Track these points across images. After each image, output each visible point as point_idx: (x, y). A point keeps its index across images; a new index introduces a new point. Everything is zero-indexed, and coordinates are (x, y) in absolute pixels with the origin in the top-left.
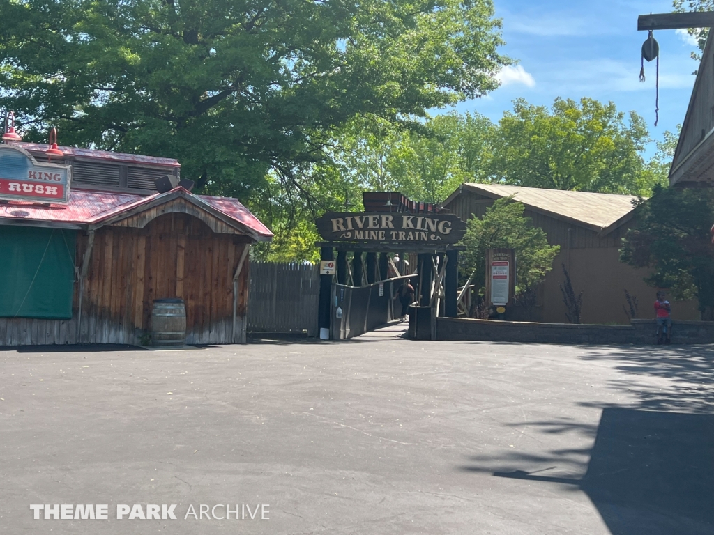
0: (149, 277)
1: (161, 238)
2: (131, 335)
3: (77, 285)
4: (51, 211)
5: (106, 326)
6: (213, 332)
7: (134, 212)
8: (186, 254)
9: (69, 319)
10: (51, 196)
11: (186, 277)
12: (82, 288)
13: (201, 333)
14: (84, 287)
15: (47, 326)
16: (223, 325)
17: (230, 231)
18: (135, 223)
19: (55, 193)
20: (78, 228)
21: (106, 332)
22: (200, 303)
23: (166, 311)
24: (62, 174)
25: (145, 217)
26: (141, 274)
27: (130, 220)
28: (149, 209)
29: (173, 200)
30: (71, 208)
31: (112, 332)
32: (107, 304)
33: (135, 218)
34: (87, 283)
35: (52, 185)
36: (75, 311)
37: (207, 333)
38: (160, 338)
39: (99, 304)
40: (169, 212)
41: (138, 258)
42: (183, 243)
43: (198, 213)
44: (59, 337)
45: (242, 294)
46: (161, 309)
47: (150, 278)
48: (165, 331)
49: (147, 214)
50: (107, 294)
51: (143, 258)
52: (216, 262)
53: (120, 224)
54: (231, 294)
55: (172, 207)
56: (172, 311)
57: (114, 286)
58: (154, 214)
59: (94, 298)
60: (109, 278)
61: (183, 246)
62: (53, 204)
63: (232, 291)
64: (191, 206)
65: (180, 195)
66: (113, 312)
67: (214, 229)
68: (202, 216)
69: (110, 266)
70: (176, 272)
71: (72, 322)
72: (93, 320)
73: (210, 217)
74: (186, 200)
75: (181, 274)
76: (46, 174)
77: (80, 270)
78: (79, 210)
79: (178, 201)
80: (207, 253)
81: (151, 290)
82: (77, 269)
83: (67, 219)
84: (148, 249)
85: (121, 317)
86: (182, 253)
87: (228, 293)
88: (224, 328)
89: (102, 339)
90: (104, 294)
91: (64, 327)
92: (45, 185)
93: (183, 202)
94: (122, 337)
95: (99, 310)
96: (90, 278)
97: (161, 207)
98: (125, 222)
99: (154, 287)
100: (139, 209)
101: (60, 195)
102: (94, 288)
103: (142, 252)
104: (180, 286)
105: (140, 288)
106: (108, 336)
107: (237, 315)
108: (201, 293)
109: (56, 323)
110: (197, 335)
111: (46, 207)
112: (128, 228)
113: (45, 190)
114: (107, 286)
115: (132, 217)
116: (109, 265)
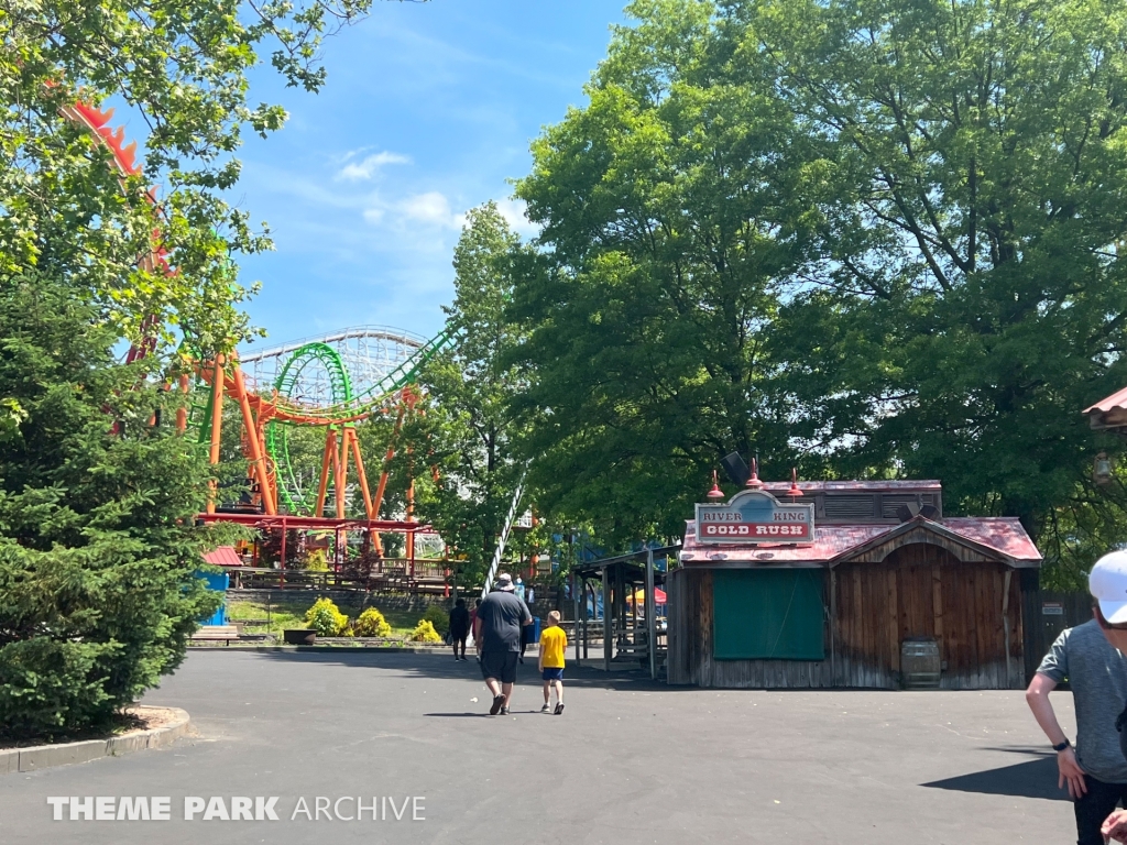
0: (902, 616)
1: (913, 570)
2: (889, 678)
3: (827, 625)
4: (795, 551)
5: (860, 668)
6: (983, 676)
7: (871, 546)
8: (943, 587)
9: (822, 660)
10: (796, 535)
11: (944, 613)
12: (833, 628)
13: (969, 676)
14: (835, 626)
15: (801, 667)
16: (994, 668)
17: (980, 559)
18: (872, 558)
19: (800, 533)
20: (819, 566)
21: (861, 675)
22: (964, 642)
23: (915, 650)
24: (805, 512)
25: (882, 550)
26: (893, 611)
27: (867, 555)
28: (886, 542)
29: (912, 530)
30: (817, 546)
31: (868, 674)
32: (860, 645)
33: (872, 553)
34: (838, 623)
35: (796, 525)
36: (827, 652)
37: (976, 676)
38: (911, 679)
39: (852, 645)
40: (908, 543)
41: (890, 593)
42: (937, 574)
43: (941, 541)
44: (813, 679)
45: (1015, 631)
46: (909, 648)
47: (905, 615)
48: (916, 672)
49: (885, 548)
50: (859, 634)
51: (895, 594)
52: (979, 595)
53: (856, 560)
54: (1001, 631)
55: (911, 537)
56: (920, 650)
57: (866, 625)
58: (891, 546)
59: (845, 637)
60: (860, 617)
61: (938, 577)
62: (798, 543)
63: (1002, 626)
64: (932, 535)
65: (919, 524)
66: (867, 653)
67: (960, 558)
68: (945, 544)
69: (860, 603)
70: (932, 608)
71: (825, 663)
72: (846, 663)
73: (955, 545)
74: (925, 529)
75: (938, 609)
76: (790, 515)
77: (829, 609)
78: (824, 548)
79: (917, 530)
80: (968, 586)
81: (906, 629)
82: (826, 609)
83: (808, 558)
84: (899, 583)
85: (876, 659)
86: (937, 587)
87: (997, 630)
88: (995, 670)
89: (857, 682)
90: (856, 634)
91: (818, 669)
92: (789, 525)
93: (923, 531)
94: (878, 679)
95: (852, 653)
96: (841, 618)
97: (899, 539)
98: (862, 557)
99: (909, 626)
100: (876, 543)
101: (805, 534)
102: (845, 628)
103: (893, 587)
104: (938, 622)
105: (894, 626)
106: (862, 679)
107: (1011, 655)
108: (964, 631)
109: (810, 664)
110: (963, 679)
111: (792, 547)
112: (865, 564)
113: (790, 530)
114: (859, 624)
115: (869, 551)
116: (858, 602)
